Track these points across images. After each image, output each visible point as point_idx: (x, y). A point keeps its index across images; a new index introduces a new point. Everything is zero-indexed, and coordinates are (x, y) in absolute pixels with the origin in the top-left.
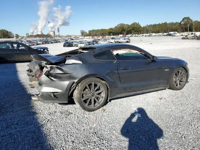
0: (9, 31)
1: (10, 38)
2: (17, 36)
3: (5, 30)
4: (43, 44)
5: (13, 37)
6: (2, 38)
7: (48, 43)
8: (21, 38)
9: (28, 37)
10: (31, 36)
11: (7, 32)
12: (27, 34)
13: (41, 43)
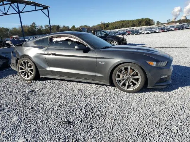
0: (151, 19)
1: (151, 25)
2: (158, 23)
3: (148, 18)
4: (175, 30)
5: (154, 25)
6: (144, 26)
7: (182, 29)
8: (161, 25)
9: (169, 23)
10: (172, 22)
11: (150, 20)
12: (168, 21)
13: (173, 29)
